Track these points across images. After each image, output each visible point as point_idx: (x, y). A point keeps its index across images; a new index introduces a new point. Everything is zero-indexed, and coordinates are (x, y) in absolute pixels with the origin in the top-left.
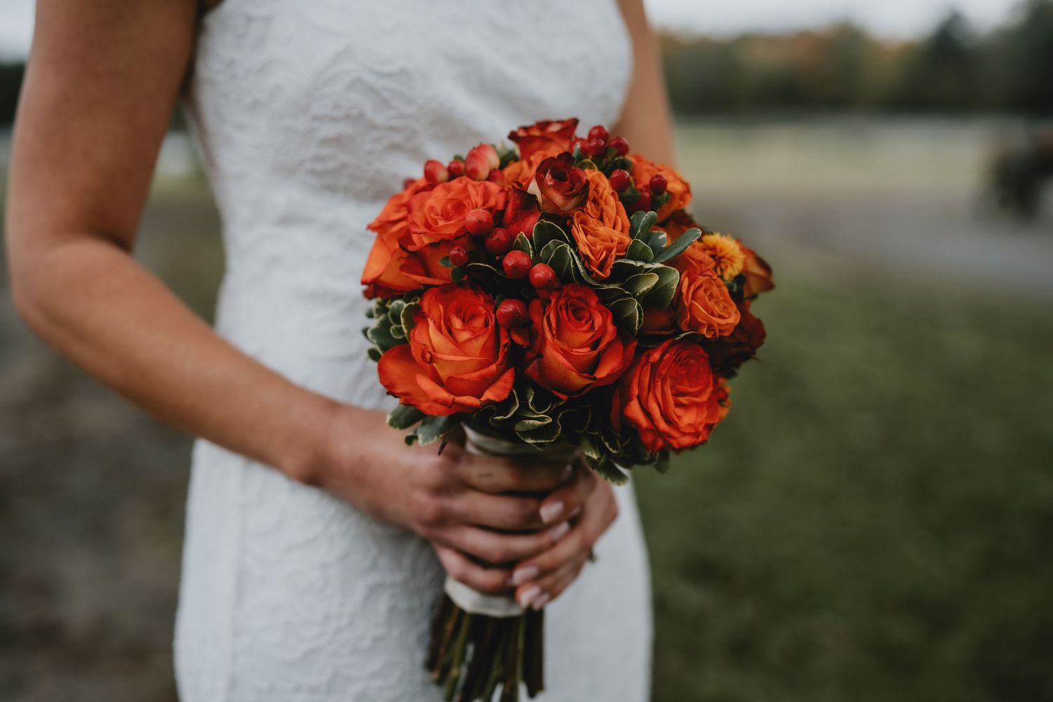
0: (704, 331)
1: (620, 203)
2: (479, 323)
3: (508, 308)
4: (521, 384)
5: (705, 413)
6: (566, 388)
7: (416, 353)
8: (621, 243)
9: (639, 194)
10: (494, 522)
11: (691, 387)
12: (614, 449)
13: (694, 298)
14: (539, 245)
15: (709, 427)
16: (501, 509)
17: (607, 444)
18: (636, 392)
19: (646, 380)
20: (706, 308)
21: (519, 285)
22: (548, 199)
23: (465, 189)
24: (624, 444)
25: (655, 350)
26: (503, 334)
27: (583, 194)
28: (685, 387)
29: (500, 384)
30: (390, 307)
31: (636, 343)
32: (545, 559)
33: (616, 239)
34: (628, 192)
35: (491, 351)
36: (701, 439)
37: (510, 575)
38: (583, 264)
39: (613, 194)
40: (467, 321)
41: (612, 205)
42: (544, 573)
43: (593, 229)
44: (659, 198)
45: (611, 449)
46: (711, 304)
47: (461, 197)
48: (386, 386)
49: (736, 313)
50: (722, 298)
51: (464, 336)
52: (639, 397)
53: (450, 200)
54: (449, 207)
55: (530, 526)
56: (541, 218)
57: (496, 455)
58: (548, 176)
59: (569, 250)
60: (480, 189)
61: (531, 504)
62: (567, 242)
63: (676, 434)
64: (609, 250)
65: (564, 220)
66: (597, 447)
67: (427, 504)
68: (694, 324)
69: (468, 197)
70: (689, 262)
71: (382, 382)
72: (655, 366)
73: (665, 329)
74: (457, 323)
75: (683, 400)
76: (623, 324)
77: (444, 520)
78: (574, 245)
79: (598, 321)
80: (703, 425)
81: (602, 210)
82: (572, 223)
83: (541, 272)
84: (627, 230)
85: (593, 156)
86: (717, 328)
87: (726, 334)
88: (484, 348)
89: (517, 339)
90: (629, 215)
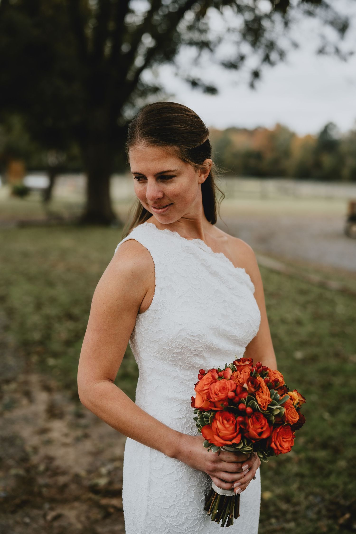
0: (291, 423)
1: (267, 388)
2: (231, 422)
3: (240, 419)
4: (243, 438)
5: (290, 443)
6: (255, 439)
7: (214, 430)
8: (269, 400)
9: (272, 384)
10: (230, 470)
11: (287, 436)
12: (266, 454)
13: (288, 414)
14: (248, 402)
15: (291, 447)
16: (232, 467)
17: (264, 452)
18: (273, 440)
19: (276, 437)
20: (291, 416)
21: (243, 413)
22: (250, 389)
23: (225, 383)
24: (269, 452)
25: (278, 428)
26: (238, 425)
27: (258, 387)
28: (285, 437)
29: (237, 438)
30: (204, 414)
31: (273, 427)
32: (242, 480)
33: (268, 399)
34: (269, 384)
35: (235, 430)
36: (289, 450)
37: (233, 485)
38: (259, 406)
39: (265, 385)
40: (228, 421)
41: (265, 388)
42: (242, 484)
43: (261, 396)
44: (277, 384)
45: (265, 454)
46: (292, 415)
47: (224, 385)
48: (205, 438)
49: (298, 416)
50: (294, 412)
51: (227, 426)
52: (274, 442)
53: (221, 386)
54: (221, 389)
55: (239, 471)
56: (248, 395)
57: (230, 452)
58: (250, 383)
59: (256, 403)
60: (230, 383)
61: (240, 465)
62: (255, 401)
63: (283, 450)
64: (266, 402)
65: (253, 394)
66: (261, 453)
67: (210, 465)
68: (288, 421)
69: (226, 385)
70: (286, 404)
71: (203, 436)
72: (278, 433)
73: (279, 422)
74: (225, 422)
75: (285, 440)
76: (270, 422)
77: (215, 470)
78: (257, 401)
79: (263, 422)
80: (290, 447)
81: (263, 390)
82: (256, 395)
83: (249, 410)
84: (270, 395)
85: (259, 373)
86: (294, 421)
87: (296, 422)
88: (233, 429)
89: (242, 426)
90: (269, 390)
